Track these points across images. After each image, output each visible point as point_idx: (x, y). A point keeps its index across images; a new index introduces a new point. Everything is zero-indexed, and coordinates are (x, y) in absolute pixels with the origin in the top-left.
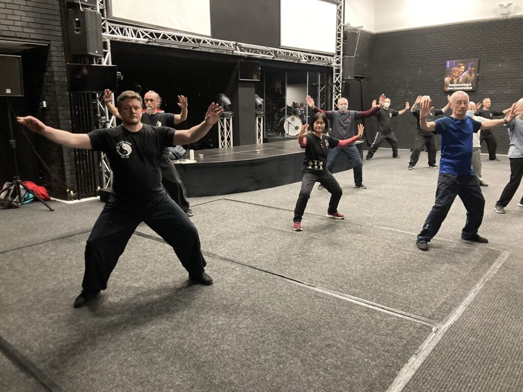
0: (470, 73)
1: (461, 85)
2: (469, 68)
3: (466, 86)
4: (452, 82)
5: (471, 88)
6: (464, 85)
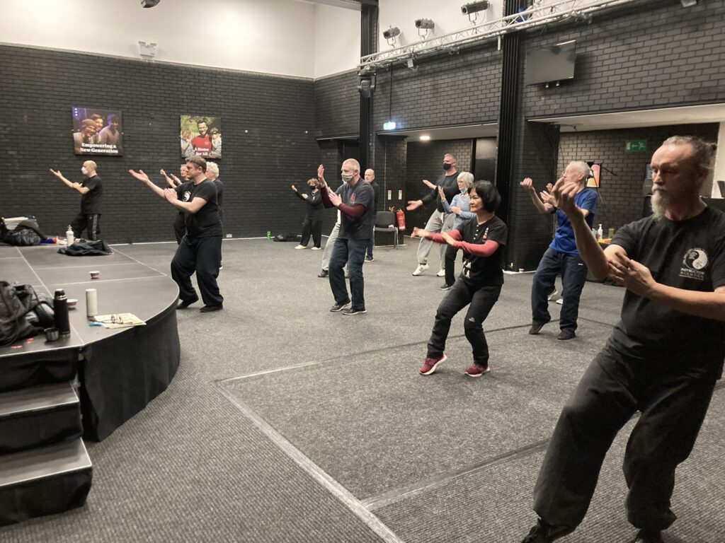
0: (112, 129)
1: (101, 146)
2: (110, 123)
3: (109, 149)
4: (86, 141)
5: (116, 152)
6: (106, 146)
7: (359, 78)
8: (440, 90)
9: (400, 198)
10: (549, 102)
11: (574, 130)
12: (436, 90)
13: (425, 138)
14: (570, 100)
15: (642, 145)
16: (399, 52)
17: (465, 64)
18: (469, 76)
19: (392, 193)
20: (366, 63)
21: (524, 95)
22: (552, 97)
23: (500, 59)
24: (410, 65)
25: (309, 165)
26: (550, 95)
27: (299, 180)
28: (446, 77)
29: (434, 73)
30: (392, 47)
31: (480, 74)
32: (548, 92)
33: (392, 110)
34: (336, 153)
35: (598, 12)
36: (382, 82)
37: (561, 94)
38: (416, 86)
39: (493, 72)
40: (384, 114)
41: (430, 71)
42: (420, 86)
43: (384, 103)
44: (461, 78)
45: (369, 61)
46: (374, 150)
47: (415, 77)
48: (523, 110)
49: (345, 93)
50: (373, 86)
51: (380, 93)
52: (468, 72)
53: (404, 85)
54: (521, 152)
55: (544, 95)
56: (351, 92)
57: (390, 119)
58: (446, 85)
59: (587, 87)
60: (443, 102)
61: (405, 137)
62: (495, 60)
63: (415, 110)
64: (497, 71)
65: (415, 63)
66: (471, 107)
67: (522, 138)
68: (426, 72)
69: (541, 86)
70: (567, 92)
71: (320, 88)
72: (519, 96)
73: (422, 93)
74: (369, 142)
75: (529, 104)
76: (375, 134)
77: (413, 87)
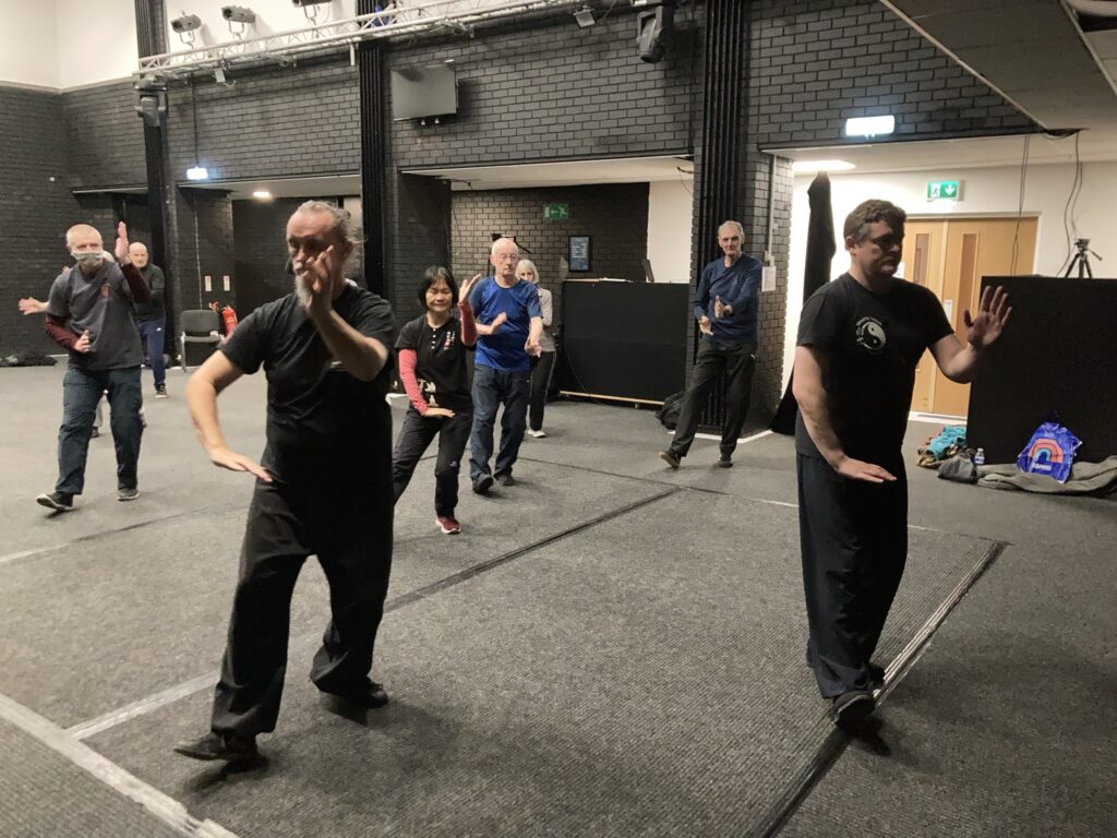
7: (137, 95)
8: (271, 121)
9: (227, 287)
10: (427, 146)
11: (468, 188)
12: (265, 118)
13: (263, 195)
14: (454, 145)
15: (563, 212)
16: (200, 55)
17: (307, 83)
18: (314, 102)
19: (212, 282)
20: (147, 69)
21: (393, 134)
22: (432, 139)
23: (355, 79)
24: (220, 78)
26: (429, 136)
27: (43, 261)
28: (280, 100)
29: (261, 94)
30: (189, 48)
31: (328, 100)
32: (427, 131)
33: (199, 148)
34: (111, 216)
35: (482, 23)
36: (179, 102)
37: (443, 135)
38: (235, 113)
39: (348, 98)
40: (187, 155)
41: (255, 90)
42: (241, 112)
43: (184, 137)
44: (303, 104)
45: (152, 66)
46: (175, 212)
48: (394, 156)
49: (118, 116)
50: (162, 108)
51: (178, 120)
52: (312, 96)
53: (217, 109)
54: (396, 219)
55: (421, 136)
56: (125, 115)
57: (197, 162)
58: (279, 114)
59: (474, 127)
60: (278, 140)
61: (229, 192)
62: (350, 79)
63: (237, 150)
64: (353, 97)
65: (229, 76)
66: (321, 148)
67: (396, 198)
68: (248, 91)
69: (416, 121)
70: (450, 134)
71: (71, 106)
72: (387, 135)
73: (246, 124)
74: (166, 199)
75: (401, 148)
76: (173, 186)
77: (231, 113)
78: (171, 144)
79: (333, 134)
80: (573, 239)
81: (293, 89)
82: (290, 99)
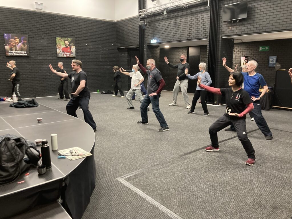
0: (23, 44)
1: (18, 52)
2: (23, 41)
3: (22, 53)
4: (11, 49)
5: (26, 55)
6: (21, 52)
7: (139, 20)
8: (178, 25)
10: (233, 29)
11: (242, 42)
12: (176, 25)
13: (167, 47)
14: (244, 28)
15: (267, 48)
16: (158, 8)
17: (191, 13)
18: (193, 18)
21: (221, 26)
22: (235, 27)
23: (208, 10)
24: (165, 13)
25: (114, 60)
27: (110, 66)
28: (181, 19)
29: (175, 17)
30: (155, 6)
31: (198, 17)
32: (233, 25)
33: (155, 34)
34: (127, 54)
36: (149, 22)
37: (239, 25)
38: (166, 23)
40: (151, 36)
41: (173, 16)
42: (168, 23)
43: (150, 31)
44: (189, 19)
45: (143, 12)
46: (146, 52)
47: (166, 19)
48: (220, 33)
49: (131, 27)
50: (146, 23)
51: (149, 27)
52: (192, 16)
53: (161, 23)
54: (220, 52)
55: (231, 26)
56: (133, 26)
57: (154, 38)
58: (181, 22)
59: (252, 22)
60: (180, 30)
61: (159, 46)
62: (206, 10)
63: (166, 34)
64: (207, 16)
65: (167, 13)
66: (194, 32)
67: (220, 46)
68: (171, 17)
69: (229, 22)
70: (242, 25)
71: (118, 25)
72: (218, 27)
73: (170, 26)
74: (144, 49)
75: (223, 30)
76: (146, 45)
77: (165, 24)
78: (146, 34)
79: (199, 27)
80: (270, 57)
81: (186, 15)
82: (185, 18)
